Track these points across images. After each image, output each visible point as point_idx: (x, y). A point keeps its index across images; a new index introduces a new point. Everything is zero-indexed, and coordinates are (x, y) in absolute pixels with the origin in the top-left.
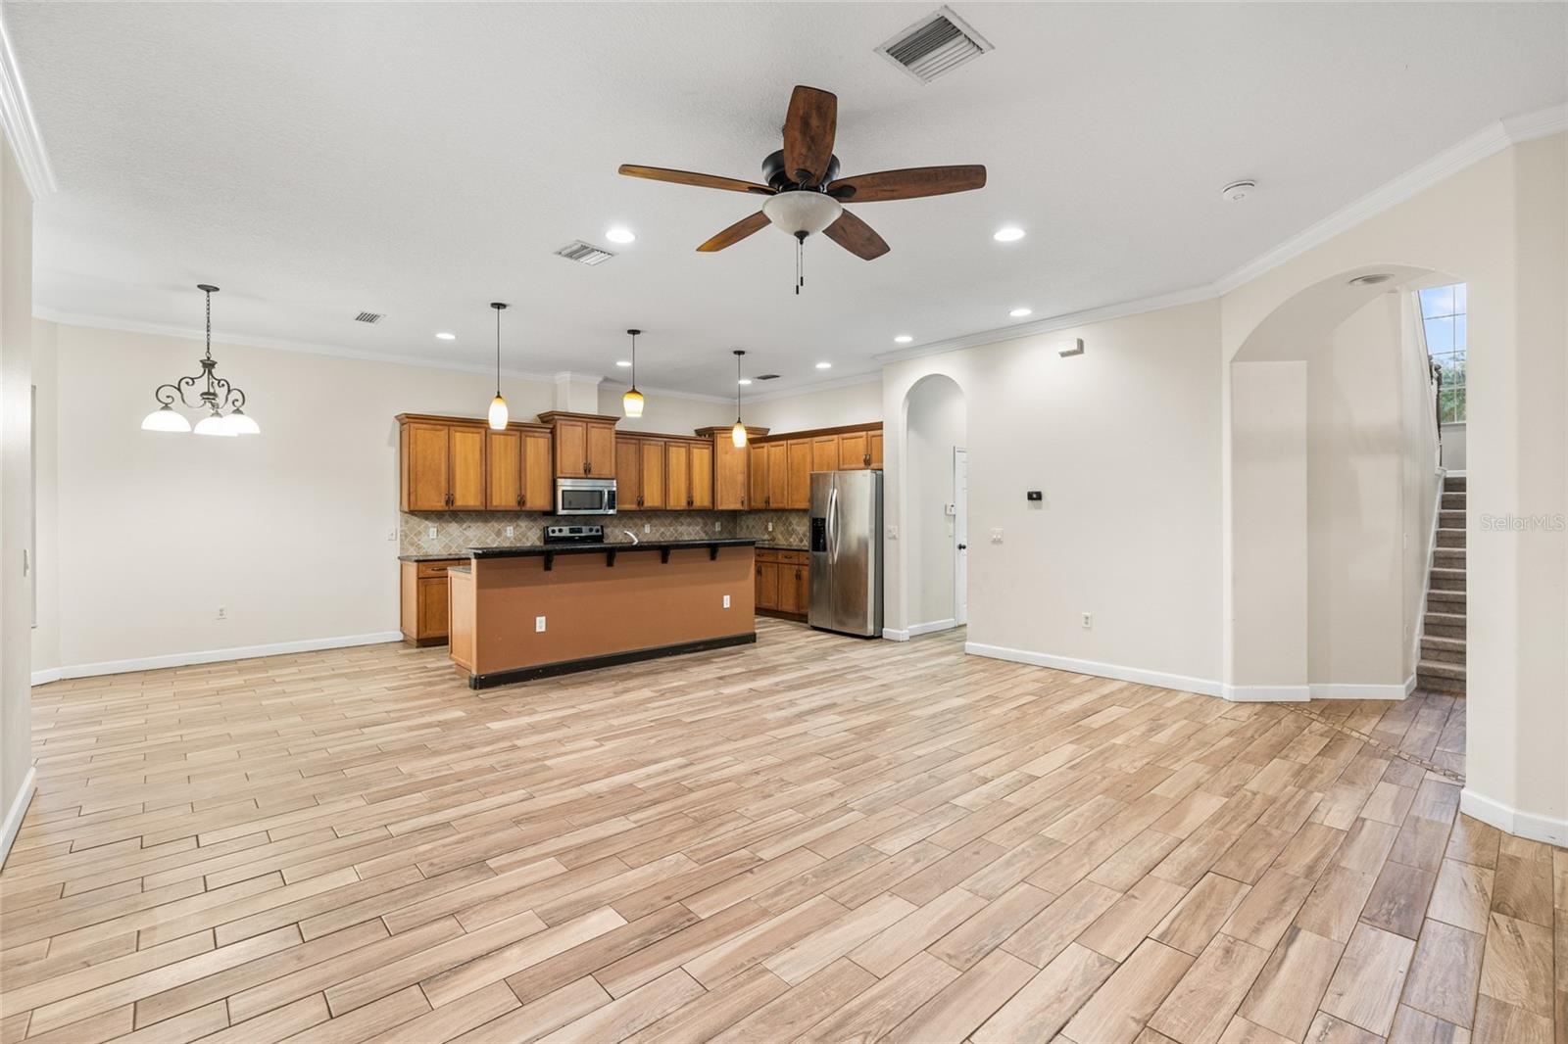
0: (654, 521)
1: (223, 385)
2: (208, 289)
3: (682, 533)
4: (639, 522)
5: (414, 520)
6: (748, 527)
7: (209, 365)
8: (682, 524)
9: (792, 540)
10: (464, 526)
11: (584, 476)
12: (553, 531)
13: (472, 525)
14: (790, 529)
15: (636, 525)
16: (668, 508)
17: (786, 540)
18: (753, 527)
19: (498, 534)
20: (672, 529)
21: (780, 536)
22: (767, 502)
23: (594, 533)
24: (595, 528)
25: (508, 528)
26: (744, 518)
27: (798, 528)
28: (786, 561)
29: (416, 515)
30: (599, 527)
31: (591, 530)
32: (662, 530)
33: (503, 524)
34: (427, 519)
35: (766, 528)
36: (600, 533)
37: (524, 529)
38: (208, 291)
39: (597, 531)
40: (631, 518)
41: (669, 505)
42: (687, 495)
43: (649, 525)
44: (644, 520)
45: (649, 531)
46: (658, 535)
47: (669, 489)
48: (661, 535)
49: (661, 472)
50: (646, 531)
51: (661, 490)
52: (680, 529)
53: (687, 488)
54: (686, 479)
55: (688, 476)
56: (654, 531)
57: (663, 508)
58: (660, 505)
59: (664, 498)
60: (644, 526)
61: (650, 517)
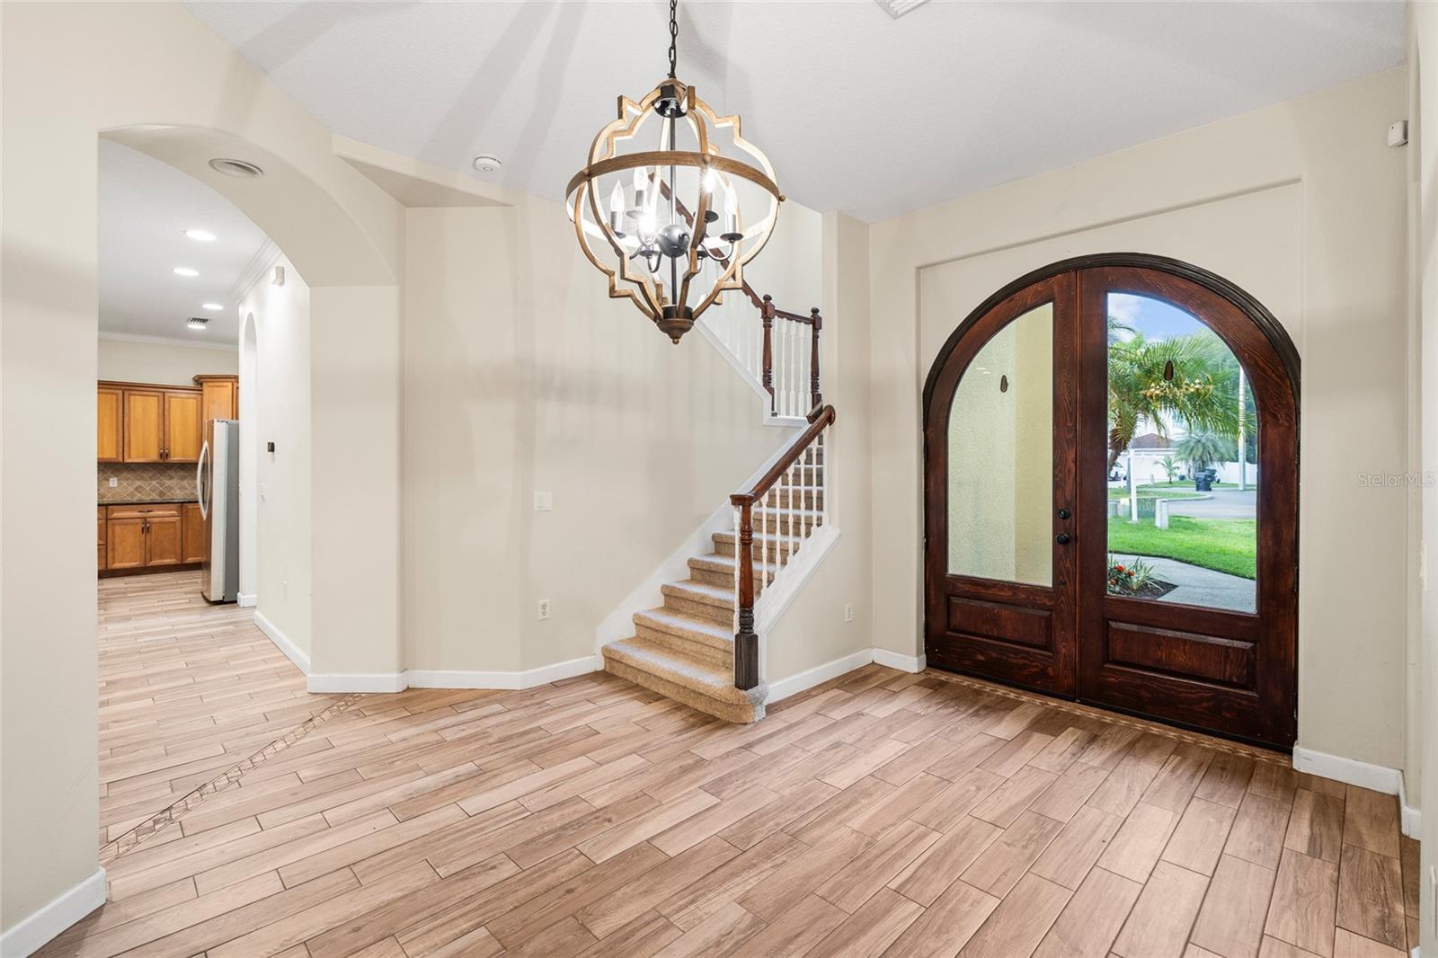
0: (125, 474)
3: (170, 488)
8: (171, 478)
16: (127, 460)
20: (154, 483)
32: (138, 483)
41: (130, 457)
42: (159, 446)
43: (116, 479)
44: (109, 473)
45: (116, 485)
46: (131, 489)
47: (130, 441)
48: (136, 489)
49: (117, 423)
50: (111, 485)
51: (117, 441)
52: (168, 483)
53: (159, 439)
54: (159, 429)
55: (162, 426)
56: (125, 484)
57: (121, 460)
58: (115, 456)
59: (121, 450)
60: (108, 480)
61: (118, 470)
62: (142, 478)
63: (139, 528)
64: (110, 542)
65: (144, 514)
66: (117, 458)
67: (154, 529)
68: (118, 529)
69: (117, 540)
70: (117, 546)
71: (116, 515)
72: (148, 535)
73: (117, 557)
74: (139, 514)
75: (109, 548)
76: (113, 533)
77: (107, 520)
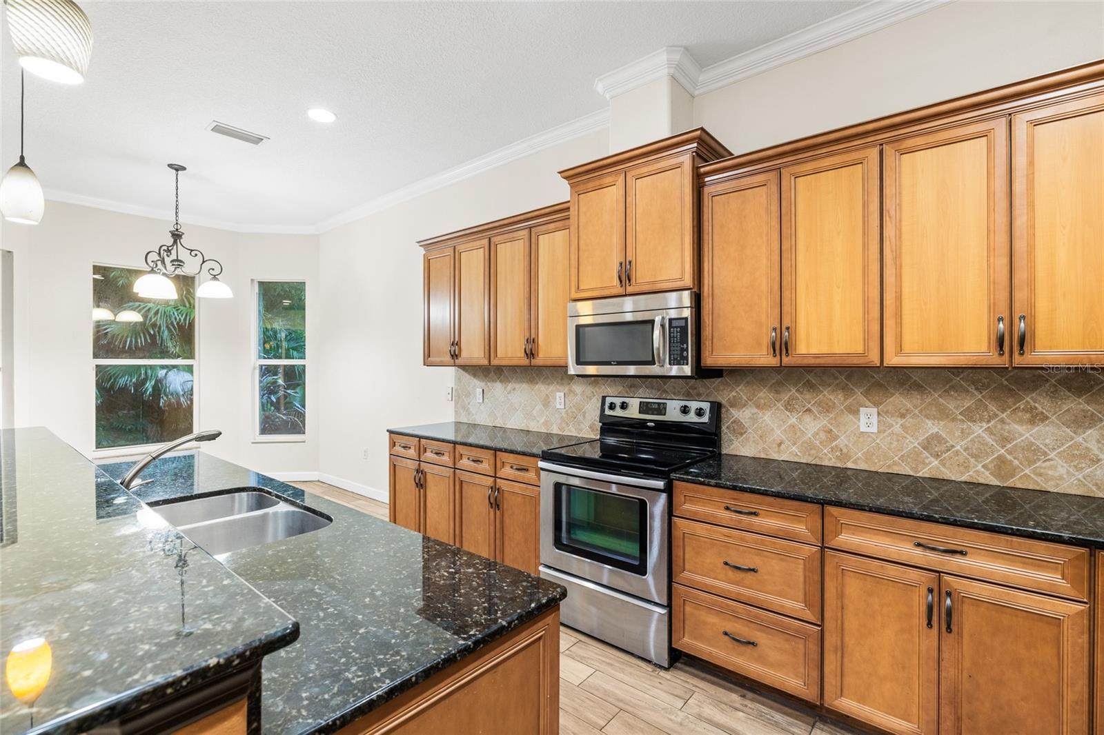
0: (898, 400)
1: (196, 255)
2: (178, 168)
3: (1033, 453)
4: (837, 398)
5: (467, 377)
7: (177, 236)
8: (1037, 418)
10: (510, 386)
11: (620, 291)
12: (612, 407)
13: (517, 386)
15: (827, 408)
16: (892, 360)
19: (546, 403)
20: (979, 430)
23: (692, 418)
24: (694, 405)
25: (558, 394)
29: (466, 371)
30: (706, 406)
31: (685, 410)
32: (932, 427)
33: (552, 388)
34: (475, 375)
36: (705, 419)
37: (579, 397)
38: (177, 170)
39: (700, 413)
40: (811, 386)
41: (900, 349)
42: (992, 307)
43: (875, 410)
44: (859, 395)
45: (874, 429)
46: (912, 443)
47: (899, 299)
48: (927, 445)
49: (865, 246)
50: (863, 428)
51: (866, 300)
52: (1024, 433)
53: (992, 283)
54: (990, 250)
55: (1001, 239)
56: (897, 428)
57: (874, 359)
58: (860, 349)
59: (876, 328)
60: (856, 412)
61: (879, 385)
62: (943, 414)
63: (920, 600)
64: (829, 625)
65: (933, 559)
66: (863, 355)
67: (969, 620)
68: (853, 588)
69: (852, 623)
70: (850, 641)
71: (846, 539)
72: (949, 640)
73: (849, 680)
74: (918, 556)
75: (830, 641)
76: (841, 596)
77: (823, 548)
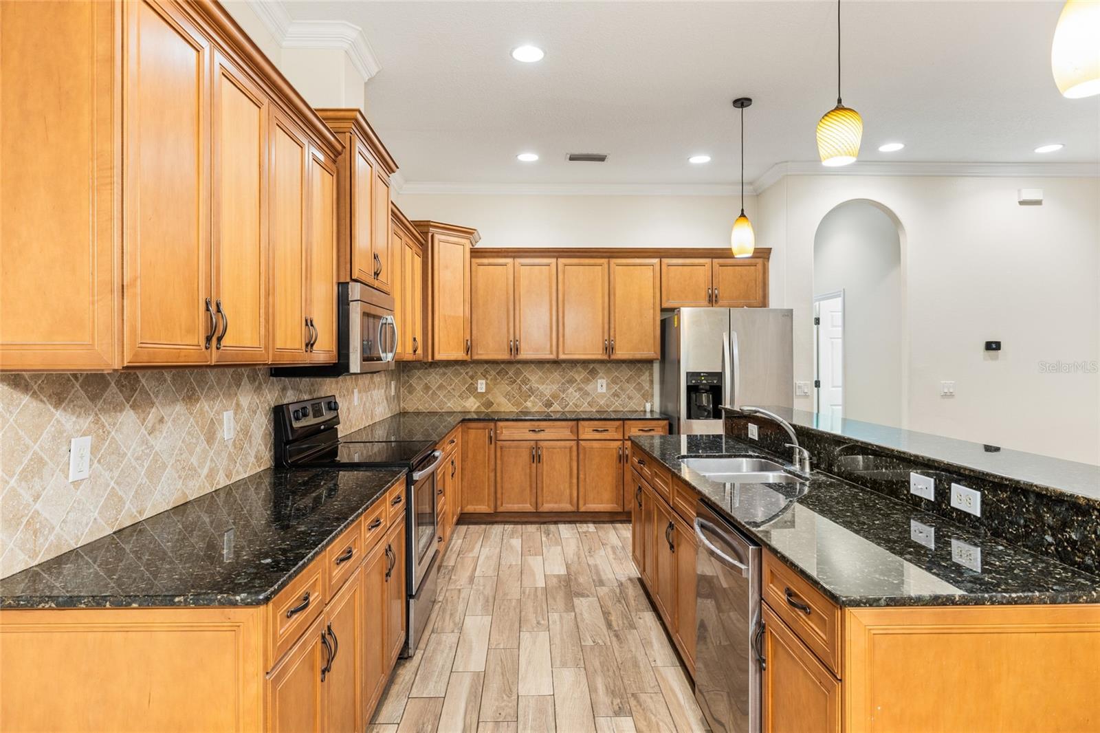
6: (427, 388)
9: (529, 404)
10: (153, 414)
12: (297, 416)
13: (165, 410)
14: (524, 388)
17: (518, 404)
18: (440, 387)
19: (211, 434)
21: (503, 400)
22: (515, 349)
25: (226, 415)
26: (418, 373)
27: (541, 387)
28: (598, 436)
35: (472, 390)
37: (245, 414)
